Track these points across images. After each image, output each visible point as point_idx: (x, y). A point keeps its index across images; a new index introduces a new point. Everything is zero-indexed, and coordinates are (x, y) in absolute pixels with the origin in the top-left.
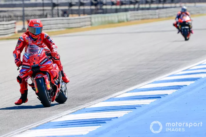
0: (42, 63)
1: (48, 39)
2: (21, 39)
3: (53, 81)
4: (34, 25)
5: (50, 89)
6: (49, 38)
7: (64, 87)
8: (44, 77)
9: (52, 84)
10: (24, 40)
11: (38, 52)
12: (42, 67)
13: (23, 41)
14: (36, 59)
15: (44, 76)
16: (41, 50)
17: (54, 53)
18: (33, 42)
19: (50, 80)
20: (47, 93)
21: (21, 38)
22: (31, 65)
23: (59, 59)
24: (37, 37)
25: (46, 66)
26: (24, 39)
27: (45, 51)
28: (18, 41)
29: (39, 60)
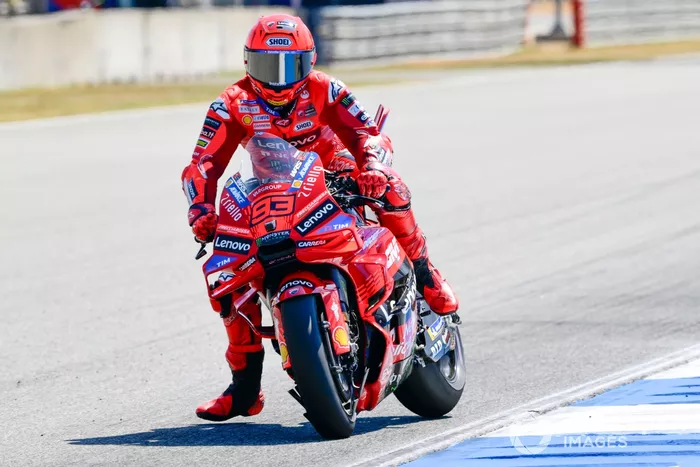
0: (307, 225)
1: (347, 107)
2: (218, 112)
3: (366, 311)
4: (268, 42)
5: (347, 349)
6: (351, 102)
7: (439, 338)
8: (318, 296)
9: (359, 327)
10: (232, 116)
11: (293, 173)
12: (305, 244)
13: (227, 122)
14: (278, 206)
15: (319, 289)
16: (304, 162)
17: (373, 177)
18: (274, 122)
19: (351, 306)
20: (333, 371)
21: (215, 107)
22: (253, 234)
23: (406, 207)
24: (284, 97)
25: (328, 241)
26: (232, 111)
27: (322, 169)
28: (206, 123)
29: (294, 211)
